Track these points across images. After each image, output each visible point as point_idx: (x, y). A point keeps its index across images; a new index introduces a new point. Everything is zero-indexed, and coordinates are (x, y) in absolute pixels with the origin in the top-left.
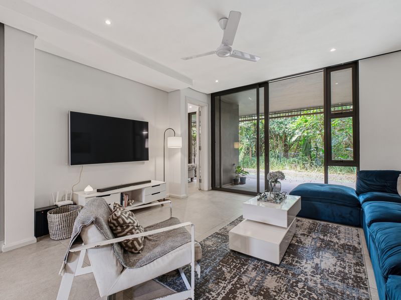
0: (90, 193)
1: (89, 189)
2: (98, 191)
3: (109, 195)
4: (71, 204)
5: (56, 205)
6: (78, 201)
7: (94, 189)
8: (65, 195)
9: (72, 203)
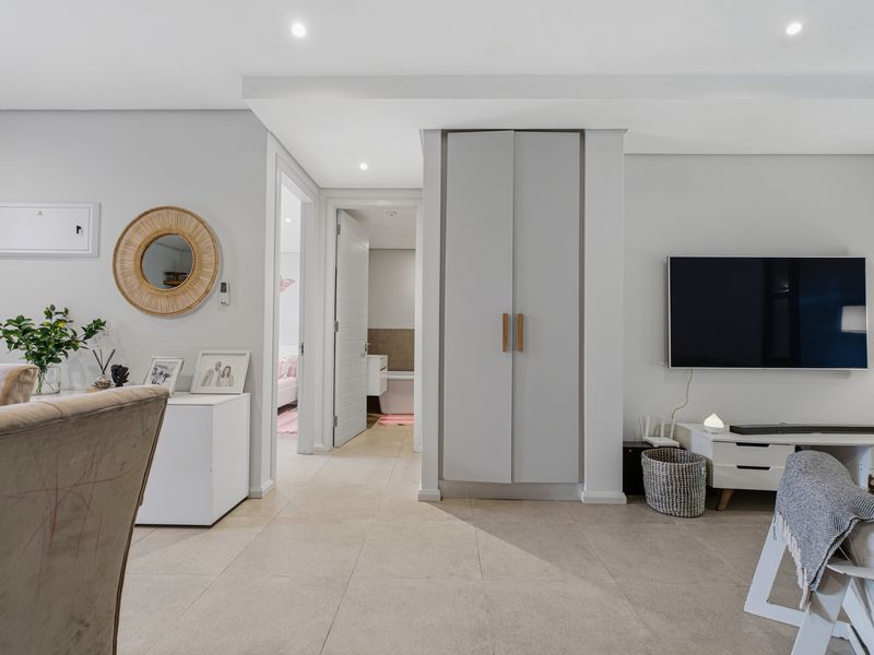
0: (716, 431)
1: (714, 422)
2: (734, 429)
3: (766, 445)
4: (675, 447)
5: (646, 443)
6: (689, 444)
7: (725, 423)
8: (660, 426)
9: (677, 444)
